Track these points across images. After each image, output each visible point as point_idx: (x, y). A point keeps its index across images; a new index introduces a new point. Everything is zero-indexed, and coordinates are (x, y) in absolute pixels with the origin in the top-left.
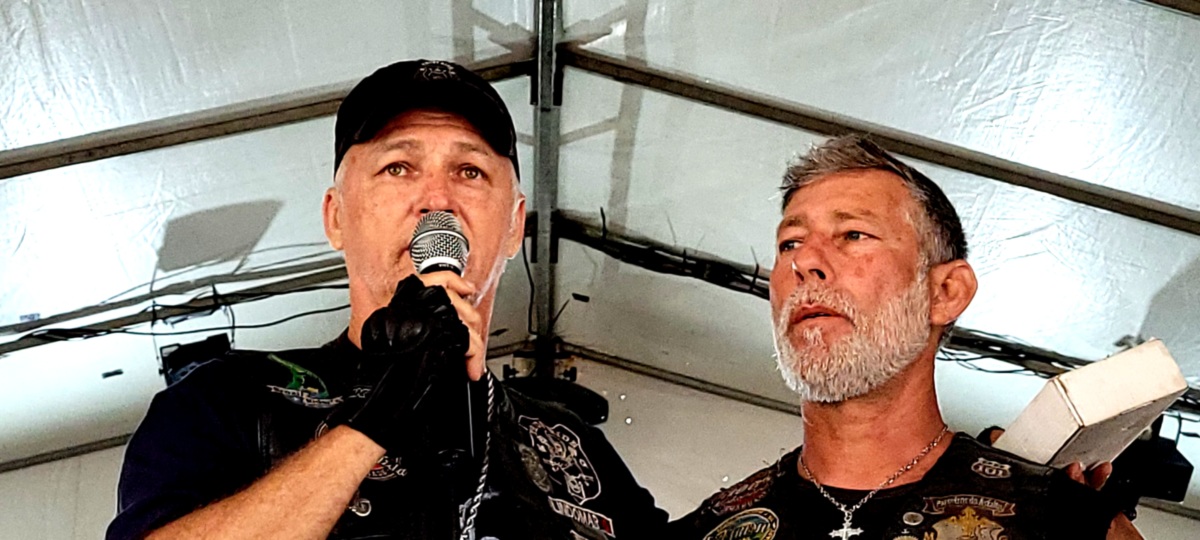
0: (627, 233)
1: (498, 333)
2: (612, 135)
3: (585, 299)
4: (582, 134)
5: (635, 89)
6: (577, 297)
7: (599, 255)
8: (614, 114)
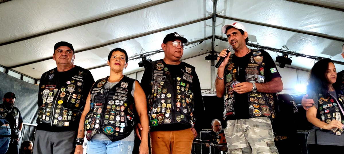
0: (223, 37)
1: (207, 50)
2: (222, 25)
3: (218, 46)
4: (218, 25)
5: (224, 19)
6: (217, 46)
7: (219, 40)
8: (222, 22)
